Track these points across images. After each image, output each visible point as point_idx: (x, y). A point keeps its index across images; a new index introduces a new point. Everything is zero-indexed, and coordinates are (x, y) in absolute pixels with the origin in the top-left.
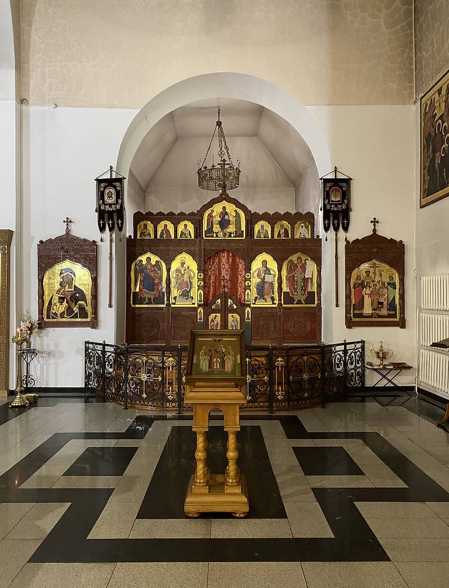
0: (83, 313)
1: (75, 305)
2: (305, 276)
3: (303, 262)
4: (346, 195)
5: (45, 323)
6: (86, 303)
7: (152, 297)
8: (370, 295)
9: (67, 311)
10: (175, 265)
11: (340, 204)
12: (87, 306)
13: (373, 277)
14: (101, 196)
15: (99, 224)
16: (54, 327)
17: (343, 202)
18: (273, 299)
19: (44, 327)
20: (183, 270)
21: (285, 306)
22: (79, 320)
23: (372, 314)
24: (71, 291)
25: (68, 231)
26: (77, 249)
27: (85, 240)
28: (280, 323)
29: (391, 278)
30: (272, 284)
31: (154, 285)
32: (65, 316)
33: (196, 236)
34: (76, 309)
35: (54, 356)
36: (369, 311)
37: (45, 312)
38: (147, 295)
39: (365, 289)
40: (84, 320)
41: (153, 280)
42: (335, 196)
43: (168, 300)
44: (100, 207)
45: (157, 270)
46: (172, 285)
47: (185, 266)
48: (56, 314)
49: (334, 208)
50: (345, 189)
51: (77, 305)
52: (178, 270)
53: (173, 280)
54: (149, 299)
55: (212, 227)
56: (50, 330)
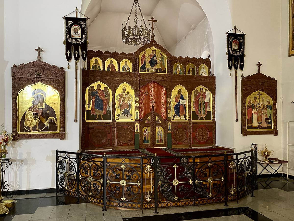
0: (53, 126)
1: (46, 121)
2: (205, 101)
3: (204, 92)
4: (242, 45)
5: (19, 136)
6: (56, 119)
7: (102, 114)
8: (257, 114)
9: (39, 125)
10: (119, 91)
11: (238, 51)
12: (56, 121)
13: (258, 101)
14: (68, 31)
15: (67, 54)
16: (27, 138)
17: (240, 50)
18: (185, 116)
19: (18, 139)
20: (124, 95)
21: (193, 121)
22: (49, 132)
23: (258, 126)
24: (42, 109)
25: (39, 58)
26: (48, 73)
27: (54, 67)
28: (190, 133)
29: (269, 102)
30: (184, 106)
31: (103, 105)
32: (37, 129)
33: (134, 70)
34: (46, 124)
35: (26, 164)
36: (256, 125)
37: (18, 126)
38: (98, 113)
39: (254, 109)
40: (53, 132)
41: (102, 101)
42: (236, 45)
43: (114, 116)
44: (67, 40)
45: (105, 94)
46: (116, 106)
47: (126, 92)
48: (28, 128)
49: (234, 54)
50: (241, 41)
51: (48, 121)
52: (121, 95)
53: (117, 102)
54: (100, 116)
55: (145, 64)
56: (24, 142)
